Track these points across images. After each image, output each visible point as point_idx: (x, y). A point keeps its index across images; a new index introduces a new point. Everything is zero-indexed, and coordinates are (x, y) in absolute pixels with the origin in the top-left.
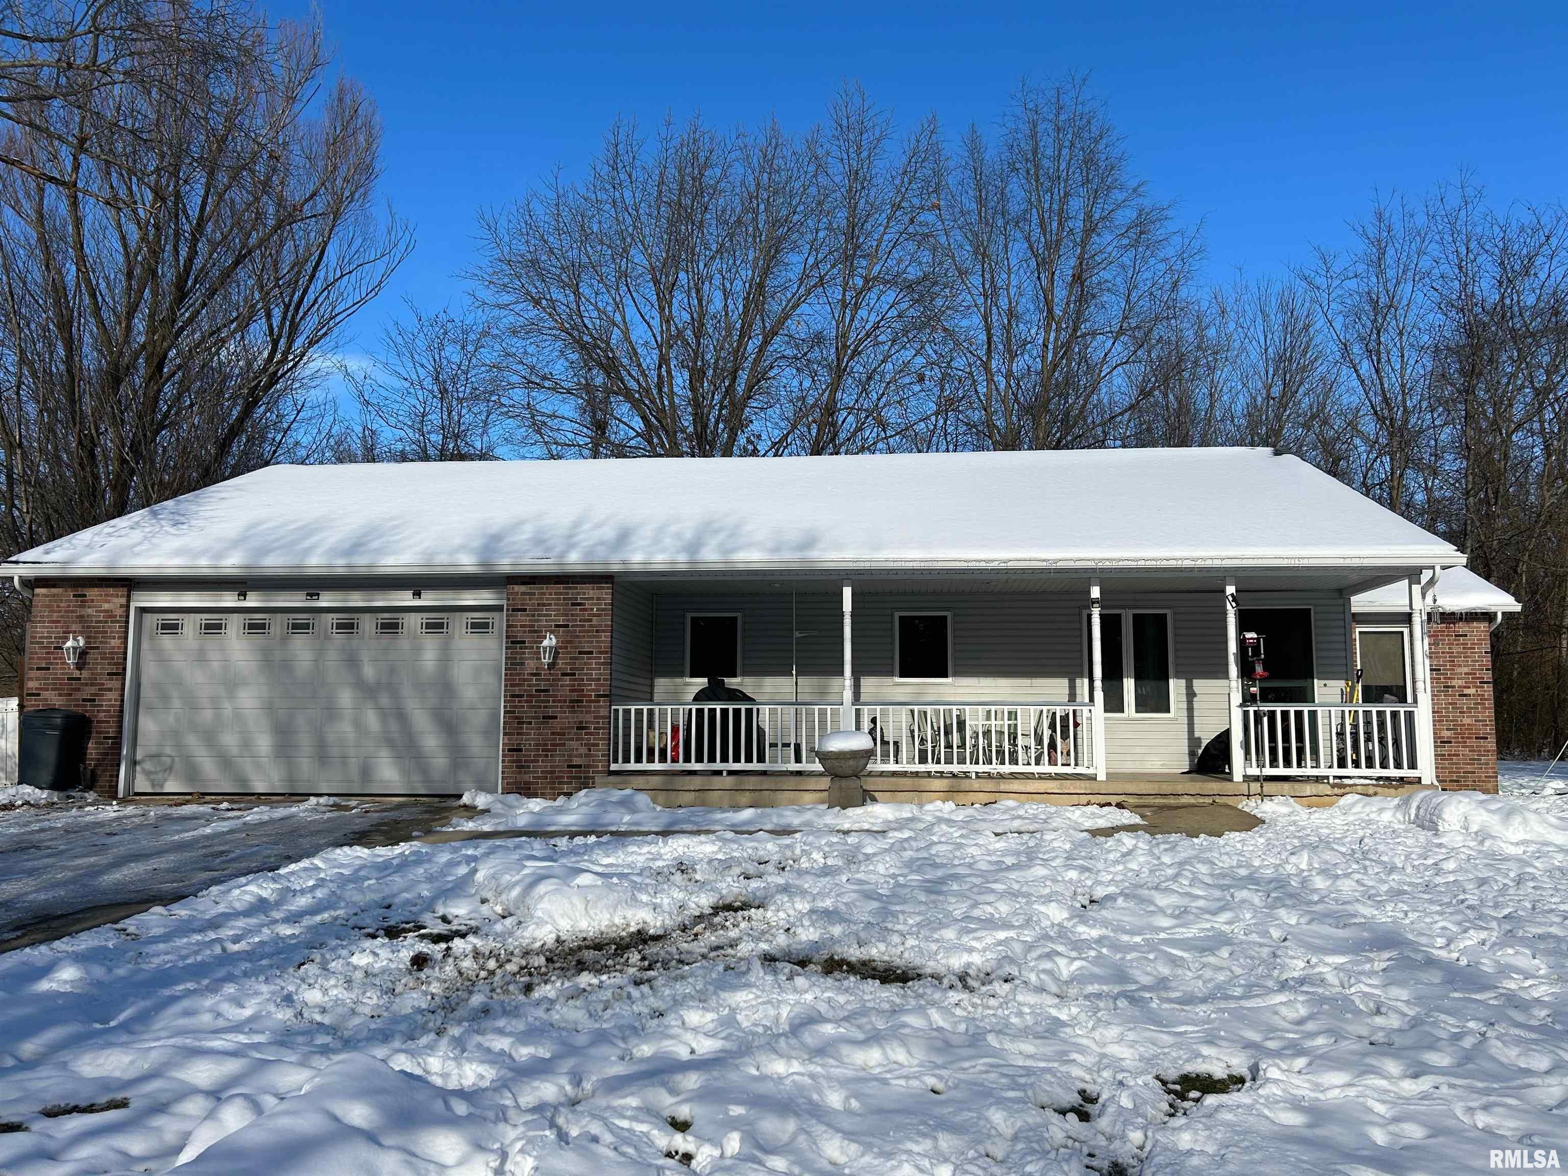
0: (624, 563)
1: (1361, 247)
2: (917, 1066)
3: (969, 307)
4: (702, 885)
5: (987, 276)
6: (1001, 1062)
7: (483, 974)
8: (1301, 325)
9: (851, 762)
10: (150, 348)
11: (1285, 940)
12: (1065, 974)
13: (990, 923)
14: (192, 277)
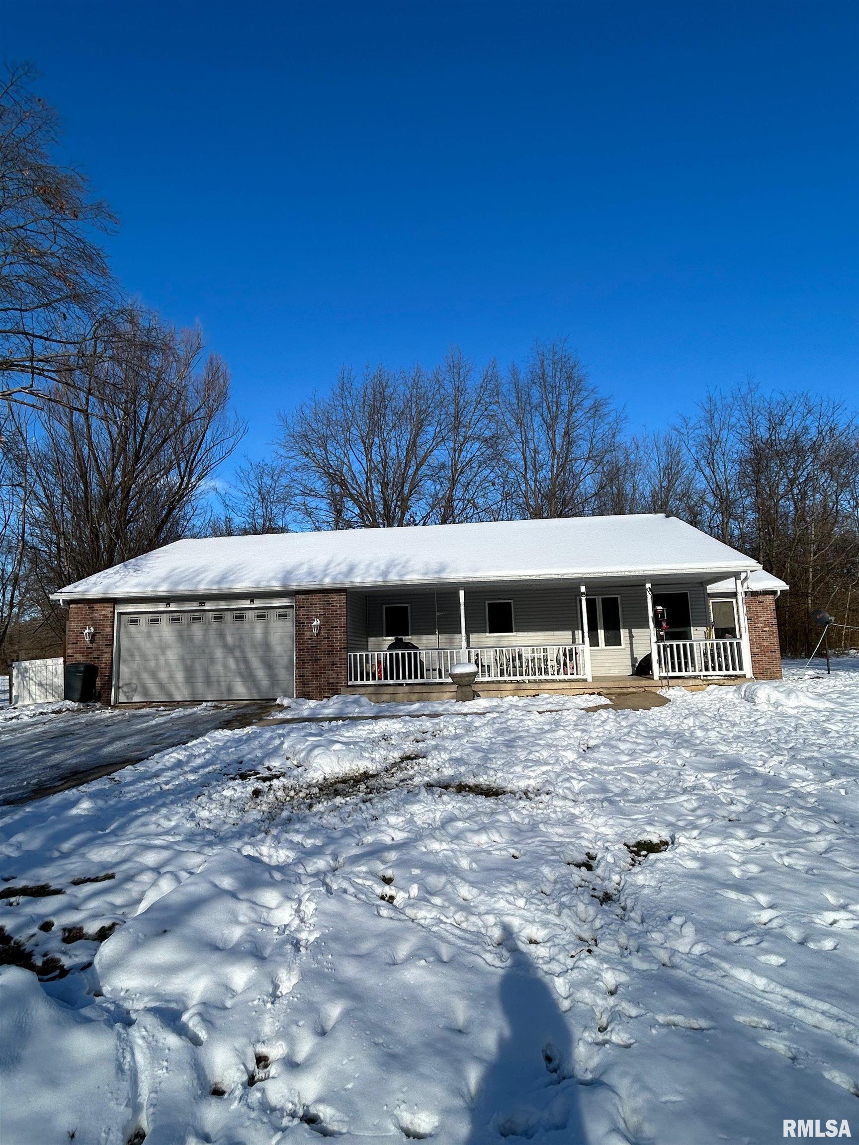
0: (351, 582)
1: (702, 414)
2: (505, 843)
3: (515, 449)
4: (395, 747)
5: (523, 434)
6: (547, 839)
7: (288, 799)
8: (675, 452)
9: (467, 679)
10: (123, 485)
11: (684, 765)
12: (576, 790)
13: (538, 762)
14: (143, 449)
